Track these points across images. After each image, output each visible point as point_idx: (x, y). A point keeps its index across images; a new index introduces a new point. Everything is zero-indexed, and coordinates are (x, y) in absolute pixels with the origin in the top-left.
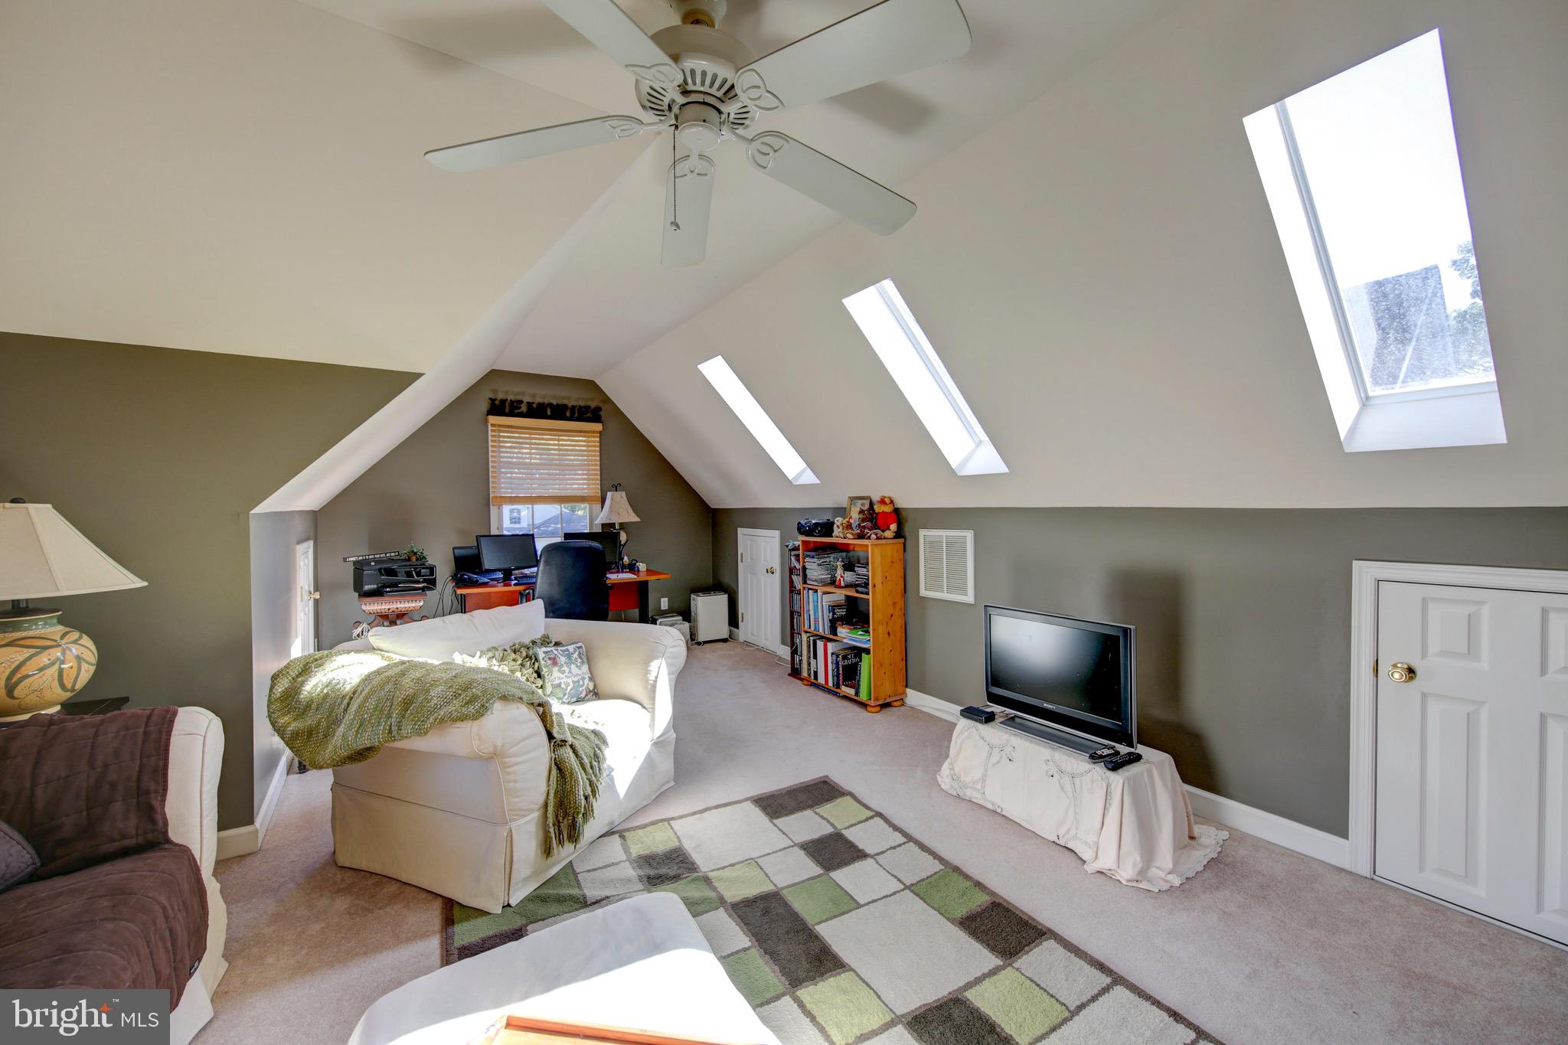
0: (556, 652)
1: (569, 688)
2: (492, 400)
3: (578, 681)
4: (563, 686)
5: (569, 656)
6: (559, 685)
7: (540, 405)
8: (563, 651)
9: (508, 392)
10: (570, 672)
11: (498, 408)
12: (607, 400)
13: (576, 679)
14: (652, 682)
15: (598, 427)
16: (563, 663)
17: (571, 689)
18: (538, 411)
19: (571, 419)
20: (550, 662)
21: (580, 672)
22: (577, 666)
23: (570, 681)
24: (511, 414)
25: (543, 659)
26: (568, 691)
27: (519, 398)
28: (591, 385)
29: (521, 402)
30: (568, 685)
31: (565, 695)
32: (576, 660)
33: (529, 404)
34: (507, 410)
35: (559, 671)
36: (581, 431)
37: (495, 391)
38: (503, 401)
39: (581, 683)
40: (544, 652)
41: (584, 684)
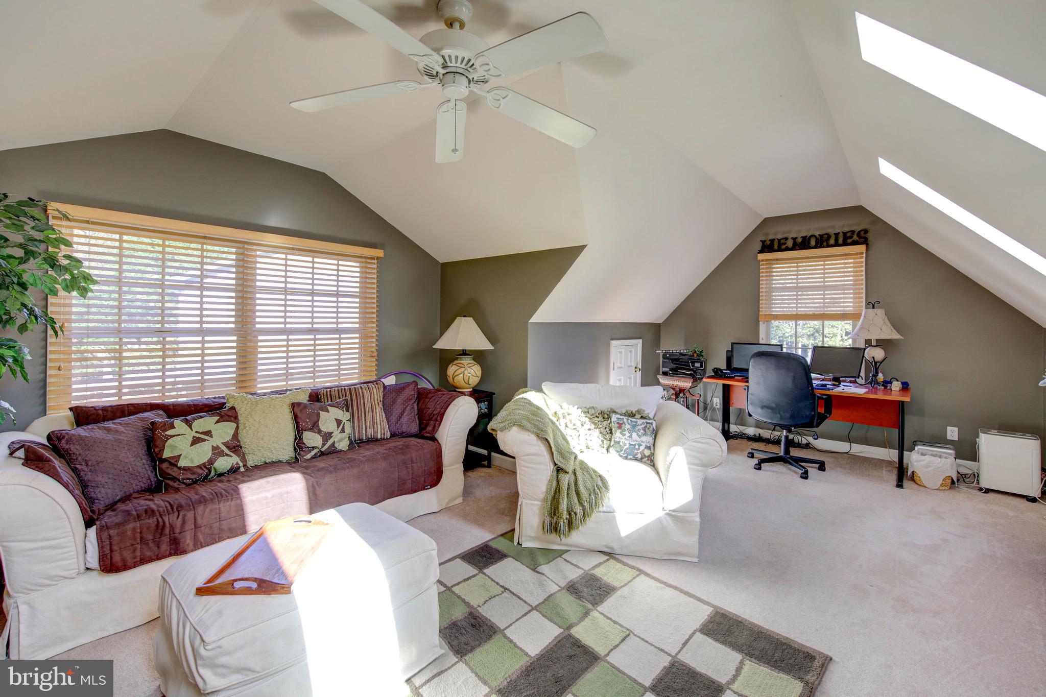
0: (625, 420)
1: (625, 447)
2: (763, 242)
3: (635, 445)
4: (621, 444)
5: (634, 427)
6: (619, 442)
7: (804, 238)
8: (632, 421)
9: (776, 233)
10: (630, 437)
11: (767, 247)
12: (876, 220)
13: (633, 443)
14: (668, 463)
15: (862, 248)
16: (626, 429)
17: (627, 449)
18: (803, 244)
19: (837, 244)
20: (617, 425)
21: (639, 439)
22: (638, 434)
23: (627, 442)
24: (780, 250)
25: (614, 422)
26: (624, 449)
27: (785, 236)
28: (859, 210)
29: (786, 239)
30: (625, 444)
31: (622, 450)
32: (639, 430)
33: (794, 239)
34: (776, 247)
35: (621, 433)
36: (843, 255)
37: (767, 235)
38: (772, 241)
39: (637, 447)
40: (617, 418)
41: (639, 449)
